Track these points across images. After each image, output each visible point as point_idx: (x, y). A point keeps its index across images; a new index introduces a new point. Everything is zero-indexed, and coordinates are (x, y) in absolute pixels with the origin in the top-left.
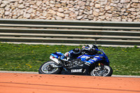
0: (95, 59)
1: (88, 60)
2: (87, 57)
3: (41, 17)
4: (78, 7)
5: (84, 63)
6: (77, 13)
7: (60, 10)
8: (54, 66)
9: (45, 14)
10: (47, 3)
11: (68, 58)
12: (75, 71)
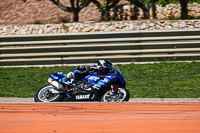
2: (96, 78)
12: (81, 97)
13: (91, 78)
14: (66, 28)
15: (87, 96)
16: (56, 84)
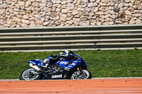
0: (73, 64)
1: (67, 66)
3: (5, 25)
4: (44, 13)
5: (63, 69)
6: (43, 19)
7: (25, 17)
8: (34, 73)
9: (9, 21)
10: (11, 11)
11: (47, 65)
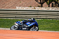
13: (28, 23)
14: (35, 8)
15: (26, 29)
16: (17, 24)
